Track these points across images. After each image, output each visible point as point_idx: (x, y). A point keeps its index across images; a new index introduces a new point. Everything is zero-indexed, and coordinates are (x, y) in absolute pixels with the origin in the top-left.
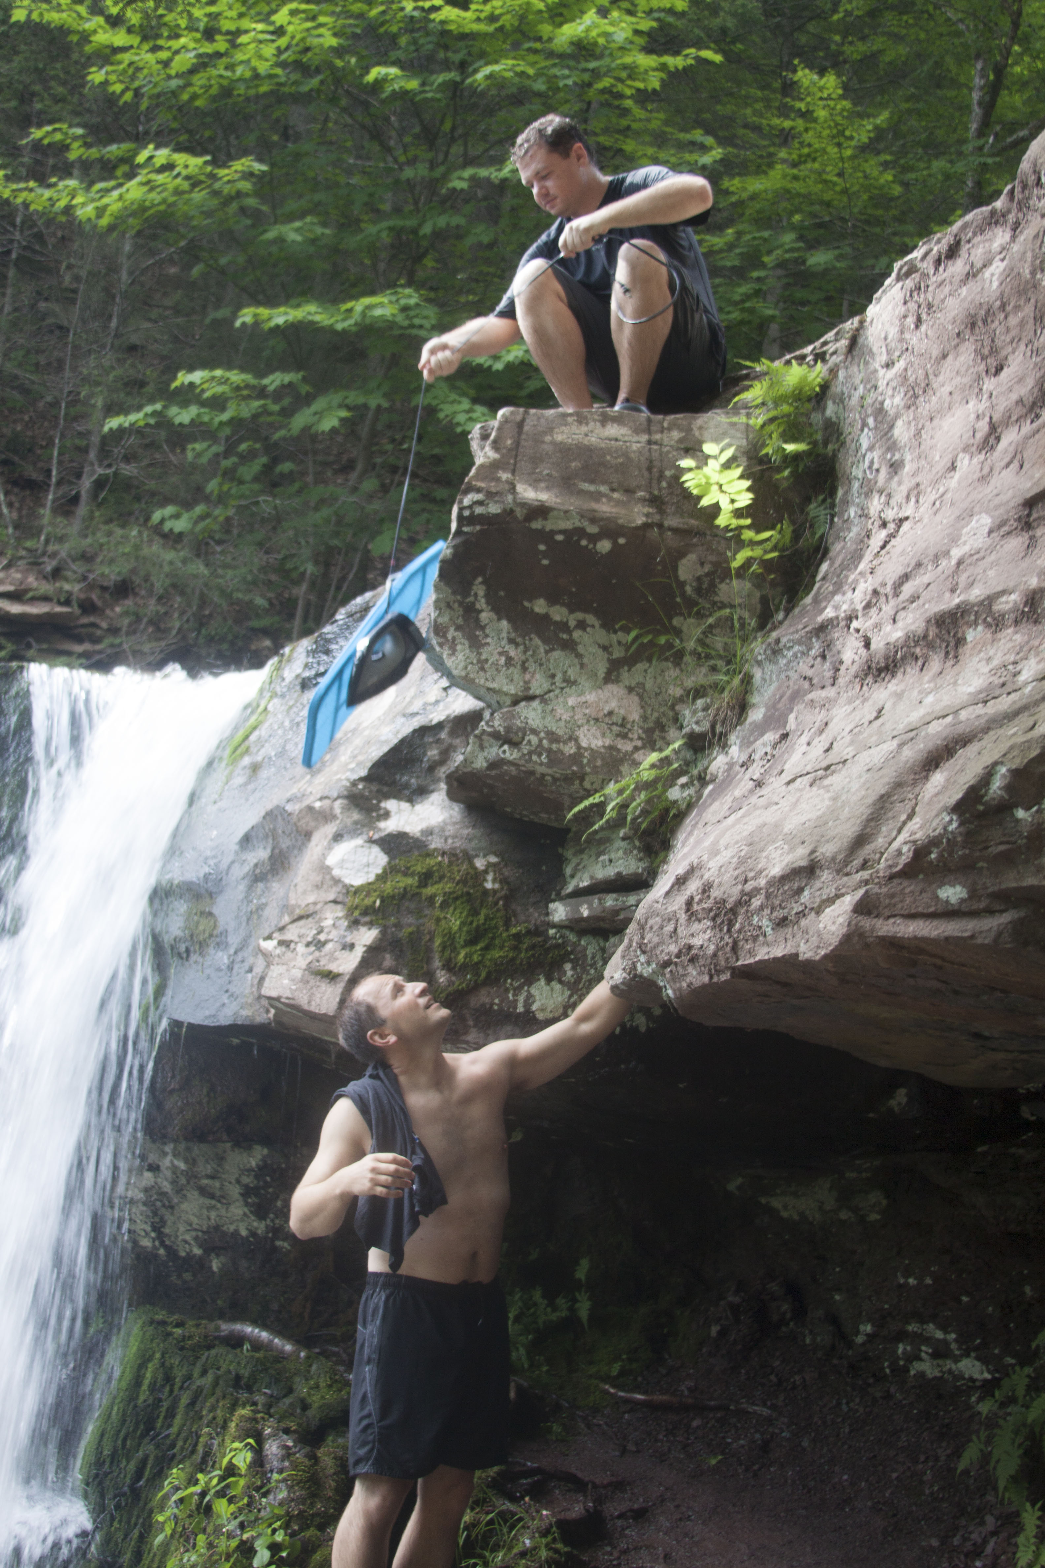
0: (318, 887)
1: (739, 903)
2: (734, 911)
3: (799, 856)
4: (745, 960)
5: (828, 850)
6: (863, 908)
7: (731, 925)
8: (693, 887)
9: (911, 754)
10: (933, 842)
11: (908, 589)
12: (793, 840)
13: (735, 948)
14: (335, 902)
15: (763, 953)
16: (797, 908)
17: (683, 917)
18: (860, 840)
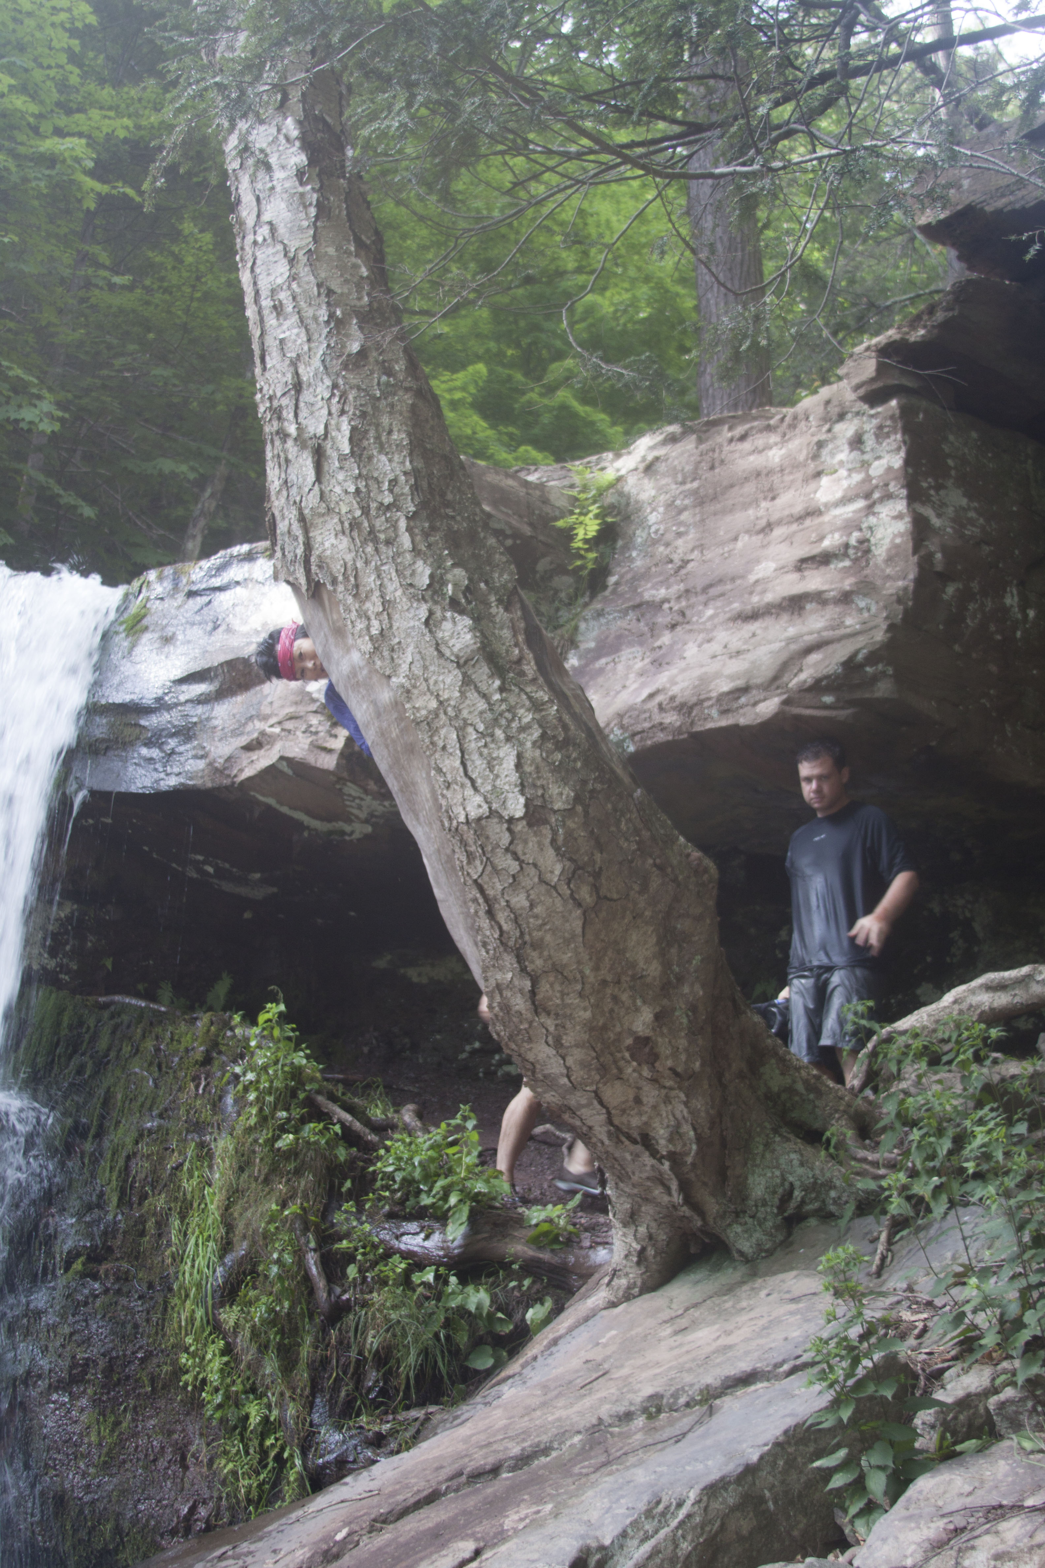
0: (296, 703)
1: (696, 704)
2: (691, 708)
3: (740, 683)
4: (698, 728)
5: (758, 681)
6: (786, 702)
7: (690, 713)
8: (659, 698)
9: (794, 647)
10: (827, 677)
11: (713, 592)
12: (732, 678)
13: (692, 723)
14: (316, 712)
15: (710, 725)
16: (735, 705)
17: (656, 710)
18: (775, 678)
